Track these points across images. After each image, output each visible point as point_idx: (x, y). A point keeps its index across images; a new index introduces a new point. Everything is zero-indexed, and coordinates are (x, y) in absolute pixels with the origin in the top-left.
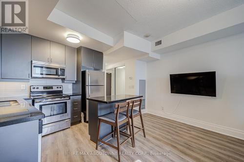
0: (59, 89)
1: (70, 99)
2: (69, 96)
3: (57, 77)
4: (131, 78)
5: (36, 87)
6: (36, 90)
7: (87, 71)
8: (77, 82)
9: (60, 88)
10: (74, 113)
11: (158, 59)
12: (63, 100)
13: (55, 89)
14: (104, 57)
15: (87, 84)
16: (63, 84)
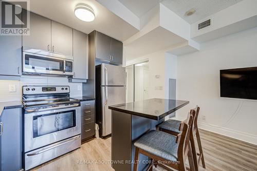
0: (65, 91)
1: (79, 105)
2: (78, 102)
3: (61, 73)
4: (157, 77)
5: (31, 88)
6: (30, 92)
7: (103, 65)
8: (89, 81)
9: (66, 89)
10: (85, 126)
11: (198, 51)
12: (70, 107)
13: (59, 91)
14: (124, 48)
15: (103, 84)
16: (70, 84)
